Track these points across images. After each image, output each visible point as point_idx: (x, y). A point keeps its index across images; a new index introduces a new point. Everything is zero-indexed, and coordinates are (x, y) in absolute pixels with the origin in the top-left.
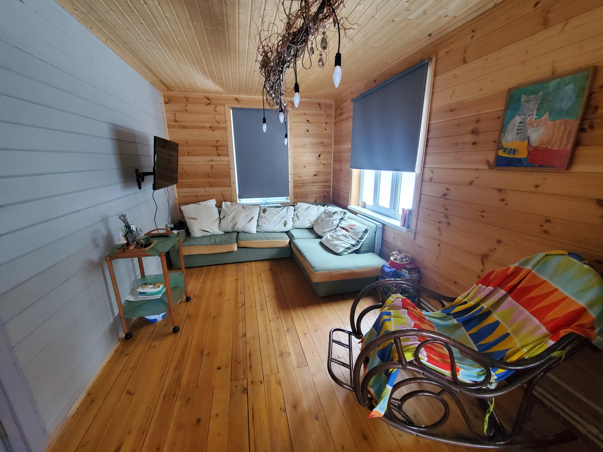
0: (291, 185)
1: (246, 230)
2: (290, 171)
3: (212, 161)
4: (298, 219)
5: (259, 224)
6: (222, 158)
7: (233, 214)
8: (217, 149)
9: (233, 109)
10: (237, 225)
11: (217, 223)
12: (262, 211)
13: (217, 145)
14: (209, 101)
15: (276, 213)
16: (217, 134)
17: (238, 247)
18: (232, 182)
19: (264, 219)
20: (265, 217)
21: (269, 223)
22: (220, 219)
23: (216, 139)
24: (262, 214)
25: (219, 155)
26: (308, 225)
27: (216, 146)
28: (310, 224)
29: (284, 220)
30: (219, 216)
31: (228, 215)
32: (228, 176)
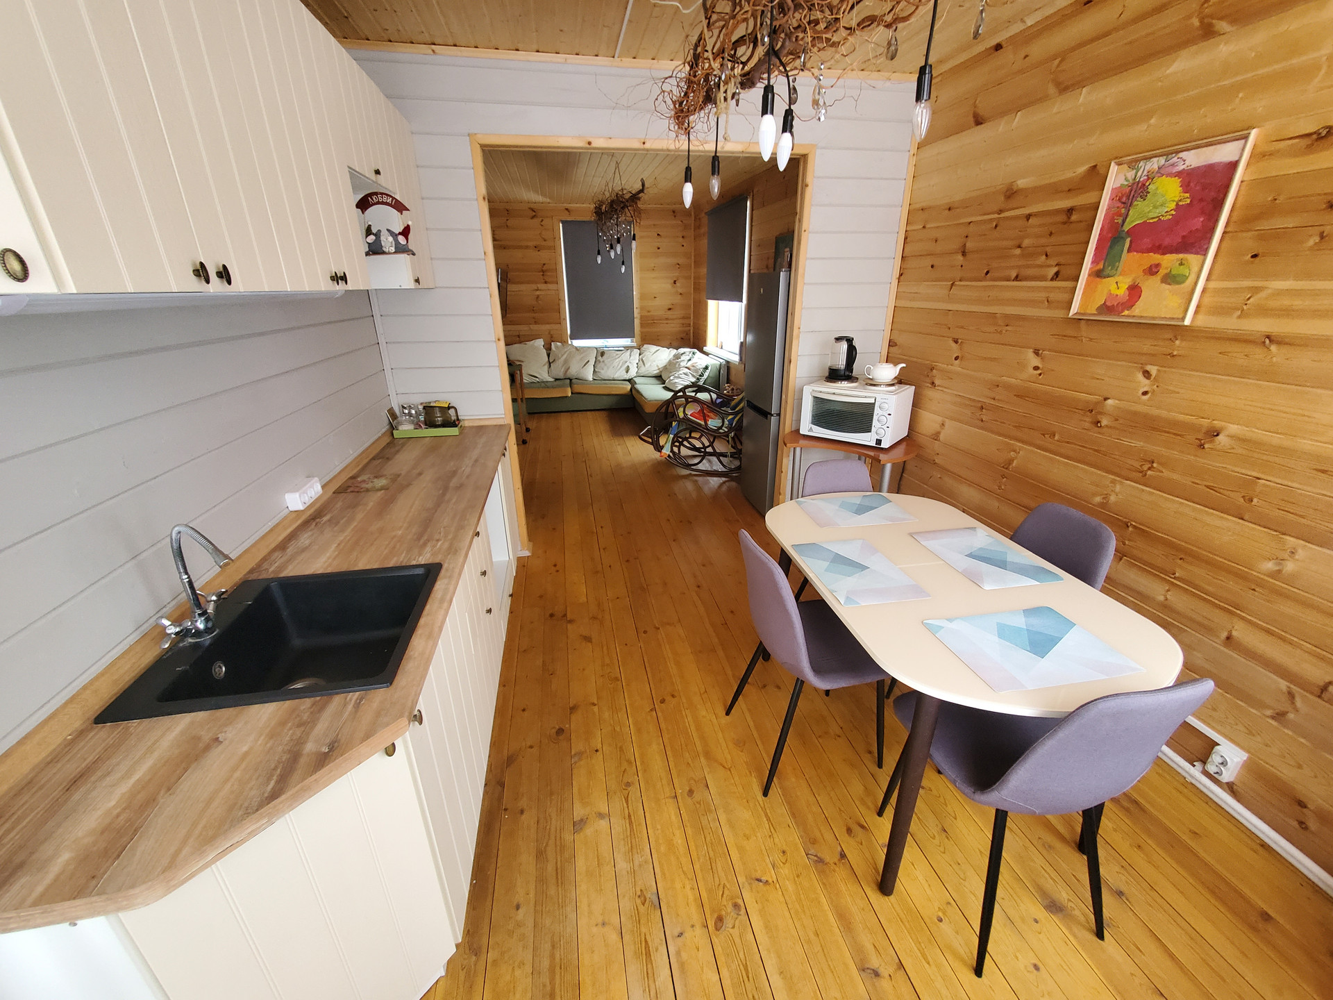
0: (637, 322)
1: (581, 376)
2: (636, 304)
3: (537, 290)
4: (644, 364)
5: (596, 370)
6: (550, 286)
7: (565, 356)
8: (543, 275)
9: (563, 222)
10: (570, 370)
11: (546, 367)
12: (599, 354)
13: (544, 268)
14: (534, 214)
15: (617, 357)
16: (544, 256)
17: (572, 393)
18: (562, 317)
19: (601, 363)
20: (603, 361)
21: (608, 368)
22: (550, 364)
23: (543, 262)
24: (600, 358)
25: (546, 282)
26: (656, 372)
27: (543, 271)
28: (658, 371)
29: (626, 365)
30: (547, 359)
31: (559, 359)
32: (558, 310)
